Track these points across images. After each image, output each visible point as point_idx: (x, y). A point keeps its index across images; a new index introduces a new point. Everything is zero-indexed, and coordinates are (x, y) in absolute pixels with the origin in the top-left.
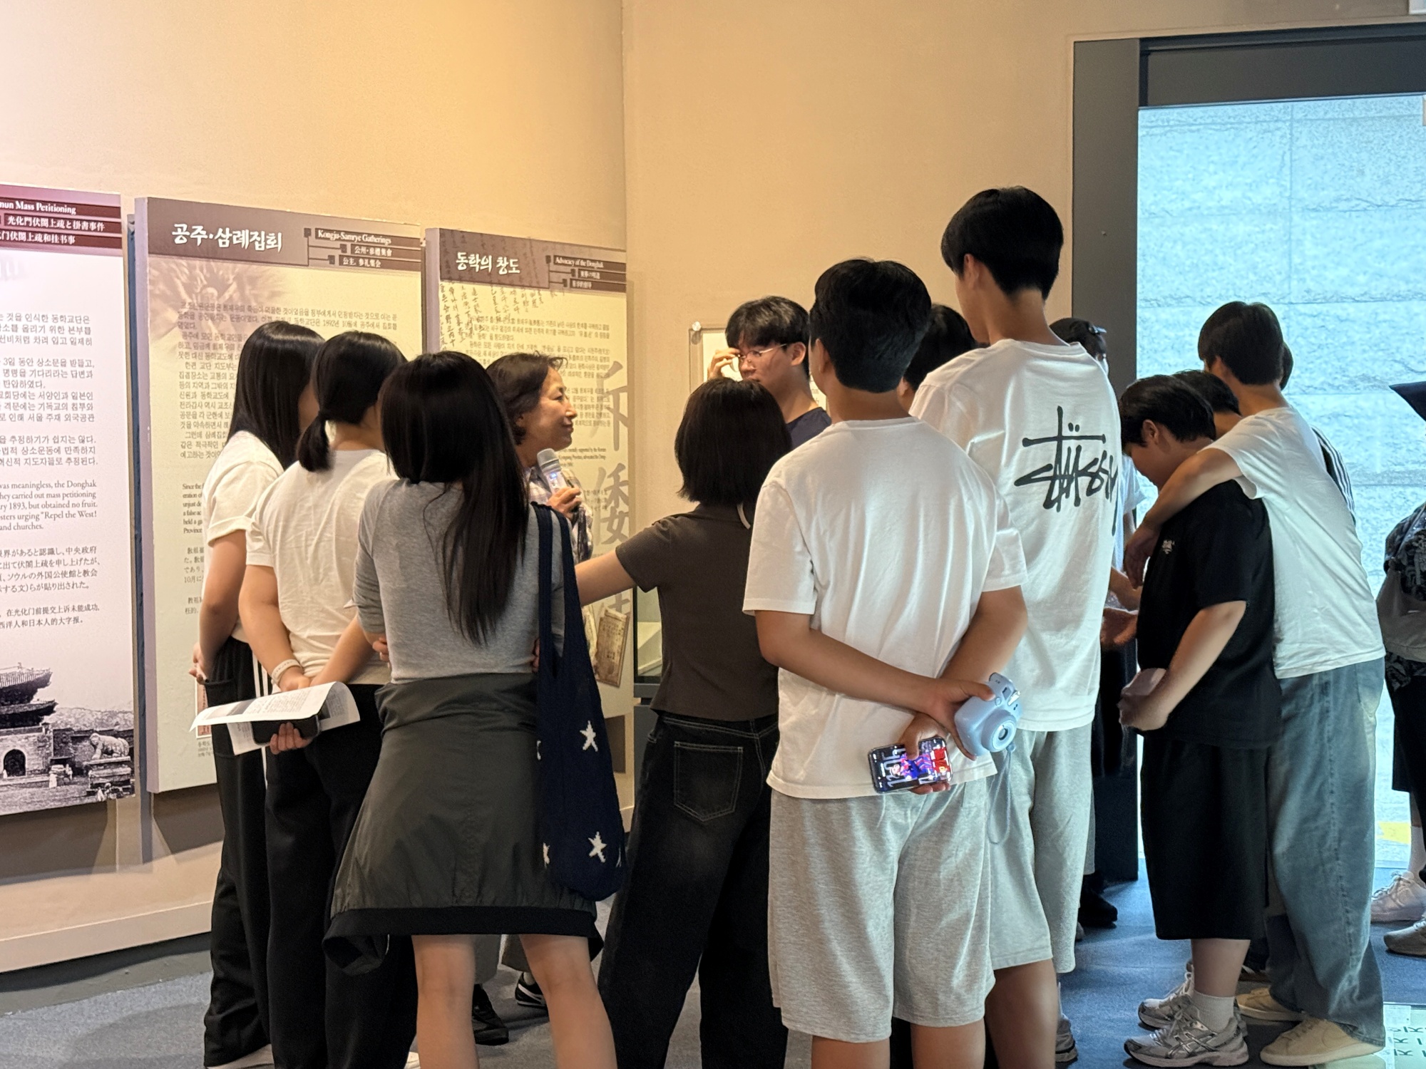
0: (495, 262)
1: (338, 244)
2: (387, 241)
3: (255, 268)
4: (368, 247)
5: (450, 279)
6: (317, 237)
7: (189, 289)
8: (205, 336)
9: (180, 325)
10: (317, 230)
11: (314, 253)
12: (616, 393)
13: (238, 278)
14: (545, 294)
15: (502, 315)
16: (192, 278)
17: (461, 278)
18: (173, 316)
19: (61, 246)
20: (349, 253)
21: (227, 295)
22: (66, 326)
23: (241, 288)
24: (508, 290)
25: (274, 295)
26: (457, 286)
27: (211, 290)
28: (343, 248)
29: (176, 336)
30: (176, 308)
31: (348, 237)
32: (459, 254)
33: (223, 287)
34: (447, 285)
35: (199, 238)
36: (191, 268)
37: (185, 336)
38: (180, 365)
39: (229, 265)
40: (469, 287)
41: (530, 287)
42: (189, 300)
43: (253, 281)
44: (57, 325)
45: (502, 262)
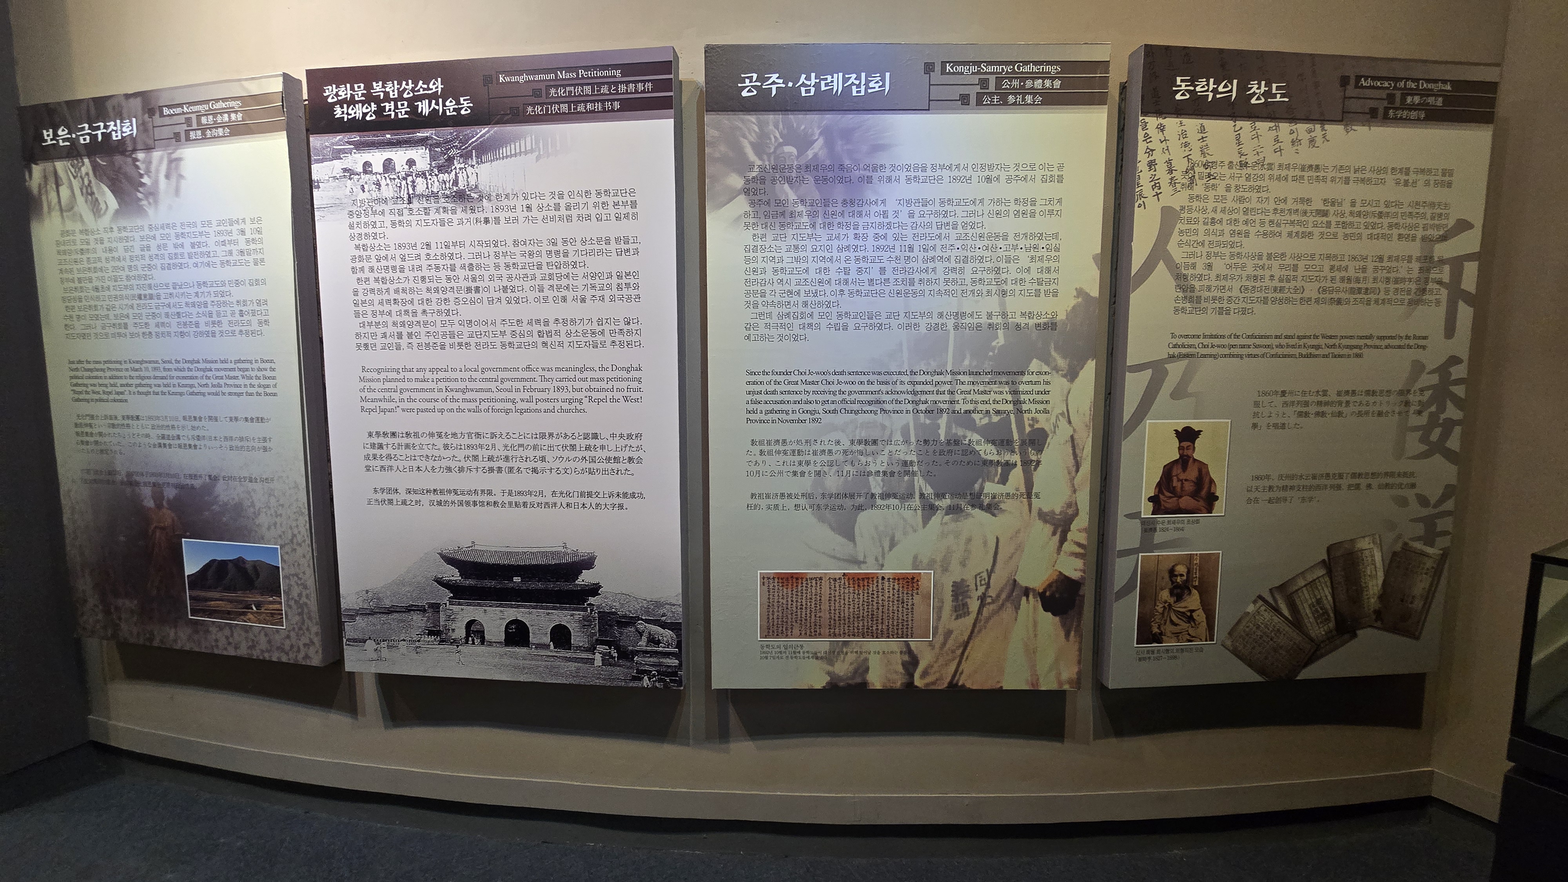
0: (1243, 88)
1: (975, 79)
2: (1053, 70)
3: (849, 120)
4: (1023, 79)
5: (1159, 113)
6: (943, 72)
7: (759, 149)
8: (779, 202)
9: (746, 191)
10: (944, 63)
11: (936, 93)
12: (1457, 264)
13: (826, 132)
14: (1335, 130)
15: (1251, 159)
16: (763, 135)
17: (1180, 110)
18: (736, 181)
19: (605, 114)
20: (992, 88)
21: (810, 154)
22: (610, 200)
23: (829, 144)
24: (1263, 126)
25: (877, 148)
26: (1171, 123)
27: (790, 149)
28: (984, 83)
29: (741, 204)
30: (741, 173)
31: (991, 69)
32: (1179, 79)
33: (804, 143)
34: (1152, 122)
35: (774, 87)
36: (760, 125)
37: (752, 203)
38: (747, 237)
39: (814, 118)
40: (1191, 124)
41: (1307, 119)
42: (759, 163)
43: (847, 134)
44: (601, 200)
45: (1257, 88)
